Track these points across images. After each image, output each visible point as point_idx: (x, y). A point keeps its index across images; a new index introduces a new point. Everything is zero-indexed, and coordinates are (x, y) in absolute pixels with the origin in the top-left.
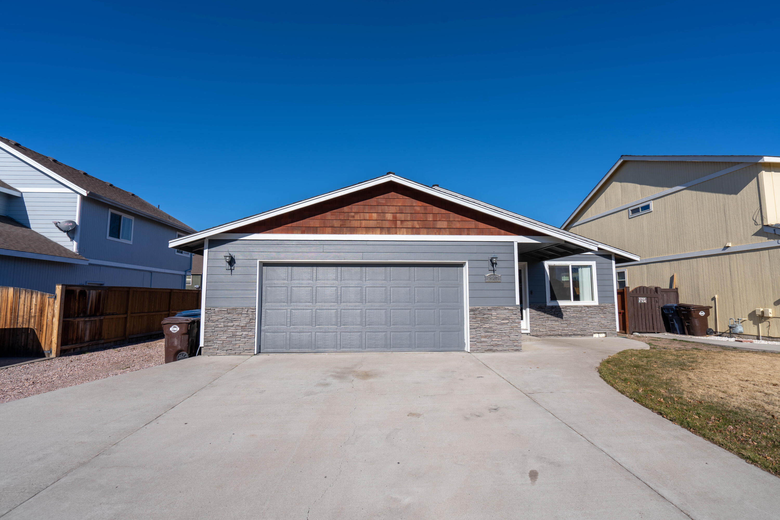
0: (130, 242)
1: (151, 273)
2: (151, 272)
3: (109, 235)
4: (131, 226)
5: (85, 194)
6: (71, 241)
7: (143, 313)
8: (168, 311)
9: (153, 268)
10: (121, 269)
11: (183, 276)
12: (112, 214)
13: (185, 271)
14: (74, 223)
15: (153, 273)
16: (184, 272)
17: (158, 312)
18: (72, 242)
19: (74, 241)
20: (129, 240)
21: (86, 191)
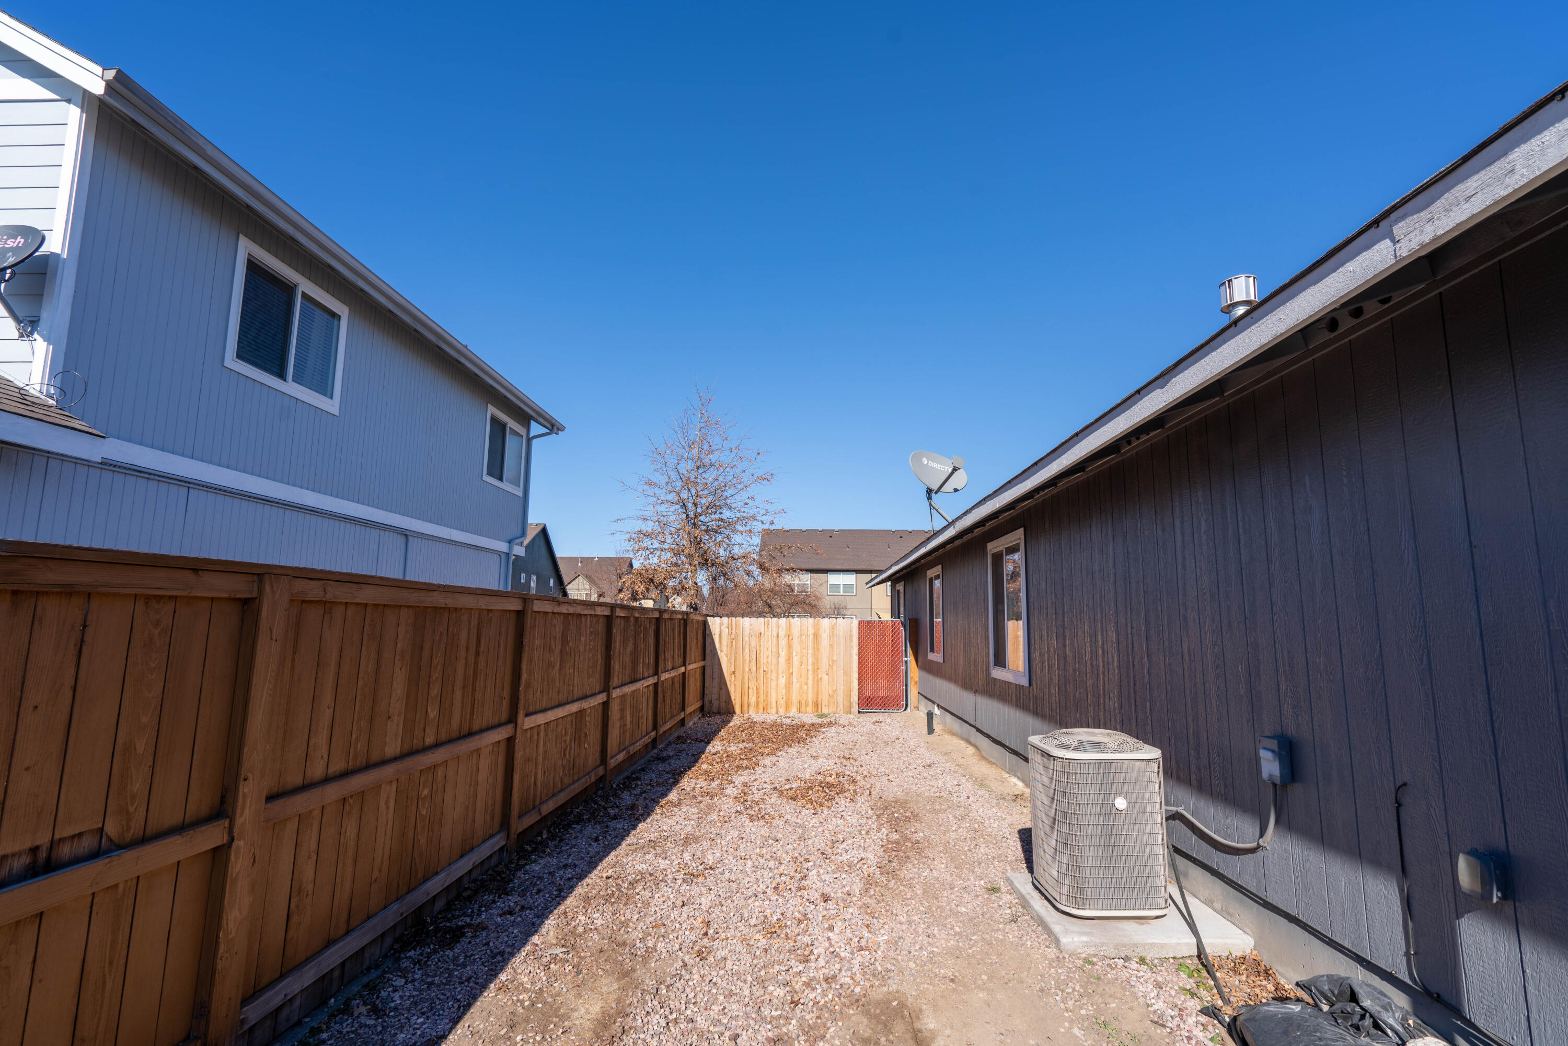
0: (332, 406)
1: (404, 538)
2: (406, 536)
3: (237, 354)
4: (334, 340)
5: (98, 88)
6: (21, 336)
7: (368, 767)
8: (509, 721)
9: (413, 520)
10: (287, 512)
11: (503, 556)
12: (253, 267)
13: (510, 542)
14: (37, 236)
15: (411, 539)
16: (507, 545)
17: (461, 737)
18: (25, 345)
19: (36, 336)
20: (325, 394)
21: (98, 70)
